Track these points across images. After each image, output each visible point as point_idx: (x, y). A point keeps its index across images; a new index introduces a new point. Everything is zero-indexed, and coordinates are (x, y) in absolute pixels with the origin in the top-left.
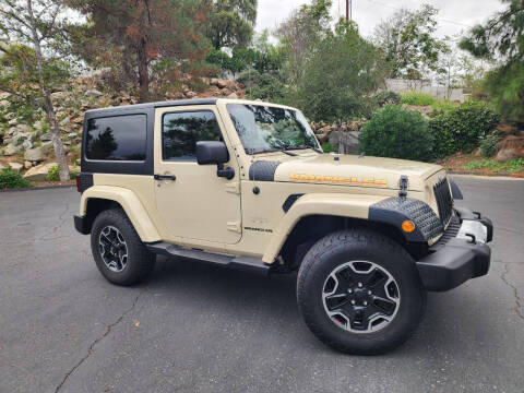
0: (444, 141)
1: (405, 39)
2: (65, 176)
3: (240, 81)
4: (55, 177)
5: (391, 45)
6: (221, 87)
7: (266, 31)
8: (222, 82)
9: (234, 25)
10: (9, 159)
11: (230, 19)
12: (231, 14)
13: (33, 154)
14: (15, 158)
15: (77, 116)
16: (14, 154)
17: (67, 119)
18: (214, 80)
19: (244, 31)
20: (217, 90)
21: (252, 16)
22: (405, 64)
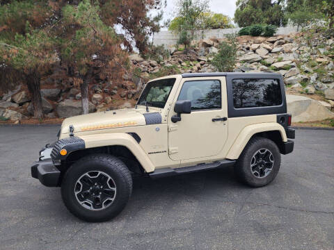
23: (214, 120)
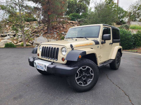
0: (138, 41)
1: (139, 9)
2: (25, 45)
3: (79, 21)
4: (22, 45)
5: (134, 11)
6: (73, 23)
7: (91, 8)
8: (73, 22)
9: (82, 6)
10: (14, 40)
11: (81, 5)
12: (82, 3)
13: (20, 39)
14: (16, 40)
15: (33, 30)
16: (16, 39)
17: (31, 31)
18: (71, 21)
19: (85, 8)
20: (72, 24)
21: (89, 3)
22: (139, 17)
23: (110, 44)
